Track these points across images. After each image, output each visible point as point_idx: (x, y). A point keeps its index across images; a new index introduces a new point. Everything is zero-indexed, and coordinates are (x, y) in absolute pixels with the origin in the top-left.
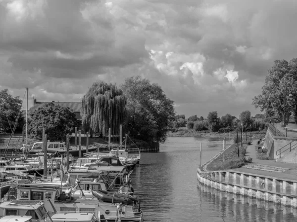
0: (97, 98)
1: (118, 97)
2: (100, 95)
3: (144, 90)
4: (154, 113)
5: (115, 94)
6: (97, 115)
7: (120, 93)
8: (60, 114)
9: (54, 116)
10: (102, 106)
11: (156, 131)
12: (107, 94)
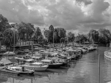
0: (91, 33)
1: (97, 33)
2: (92, 33)
3: (104, 31)
4: (107, 37)
5: (96, 32)
6: (91, 38)
7: (97, 32)
8: (82, 37)
9: (80, 38)
10: (92, 35)
11: (107, 41)
12: (94, 32)
